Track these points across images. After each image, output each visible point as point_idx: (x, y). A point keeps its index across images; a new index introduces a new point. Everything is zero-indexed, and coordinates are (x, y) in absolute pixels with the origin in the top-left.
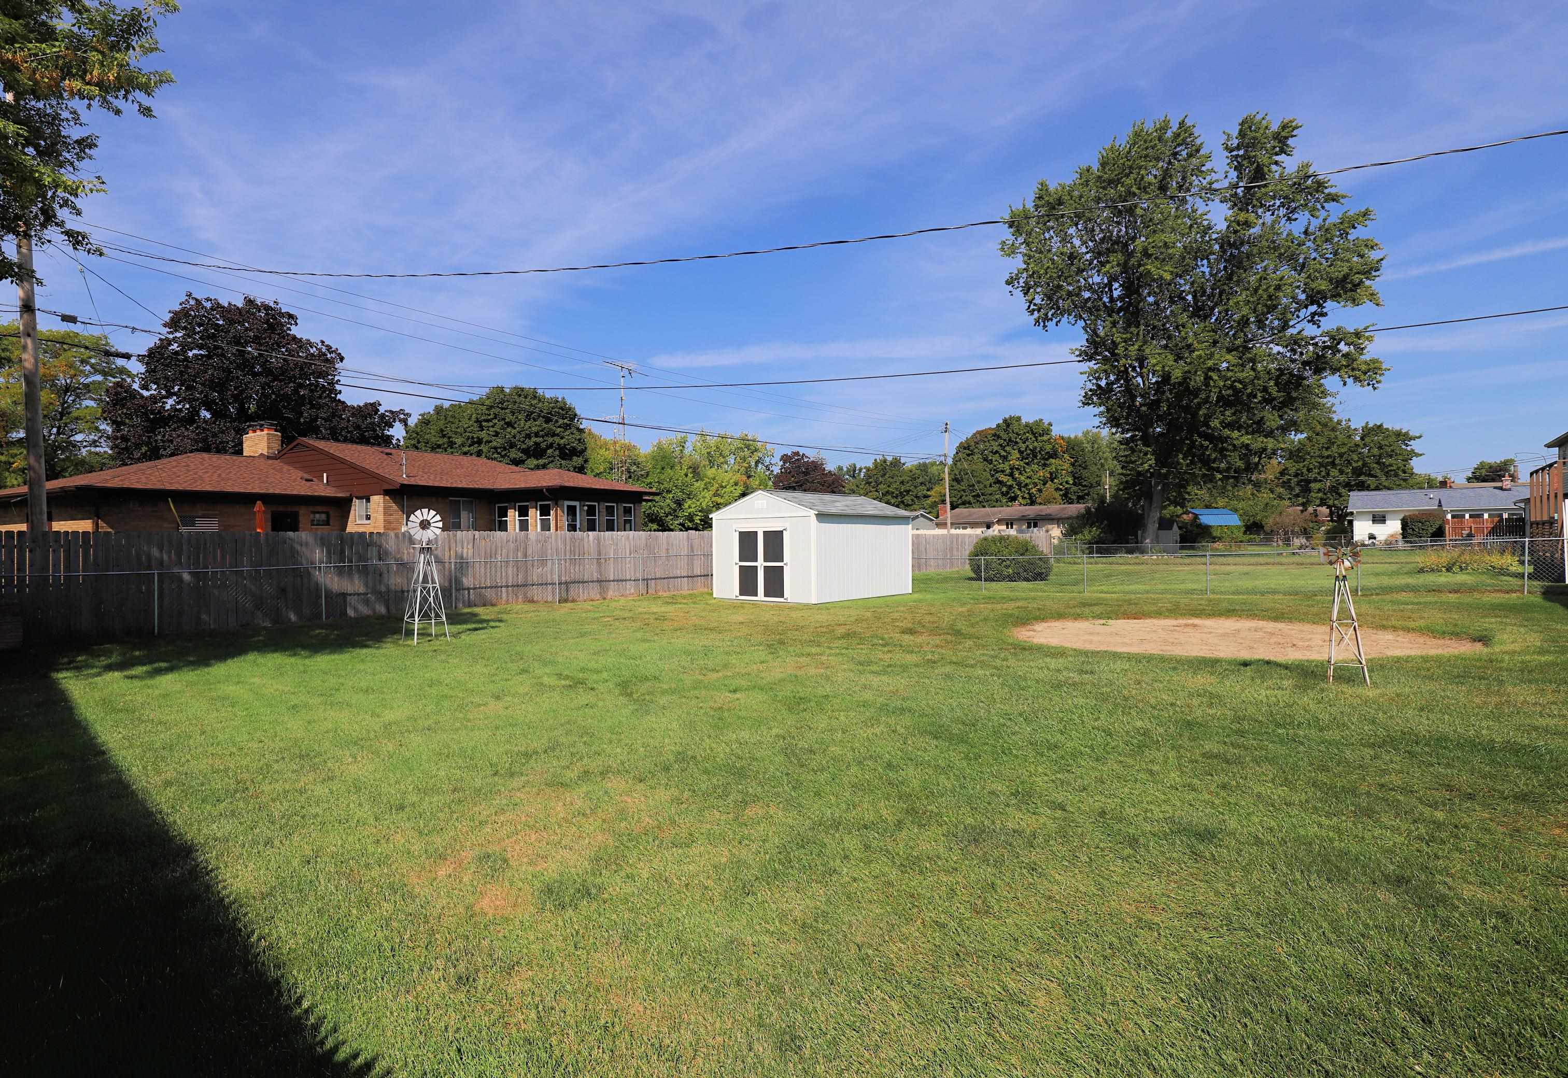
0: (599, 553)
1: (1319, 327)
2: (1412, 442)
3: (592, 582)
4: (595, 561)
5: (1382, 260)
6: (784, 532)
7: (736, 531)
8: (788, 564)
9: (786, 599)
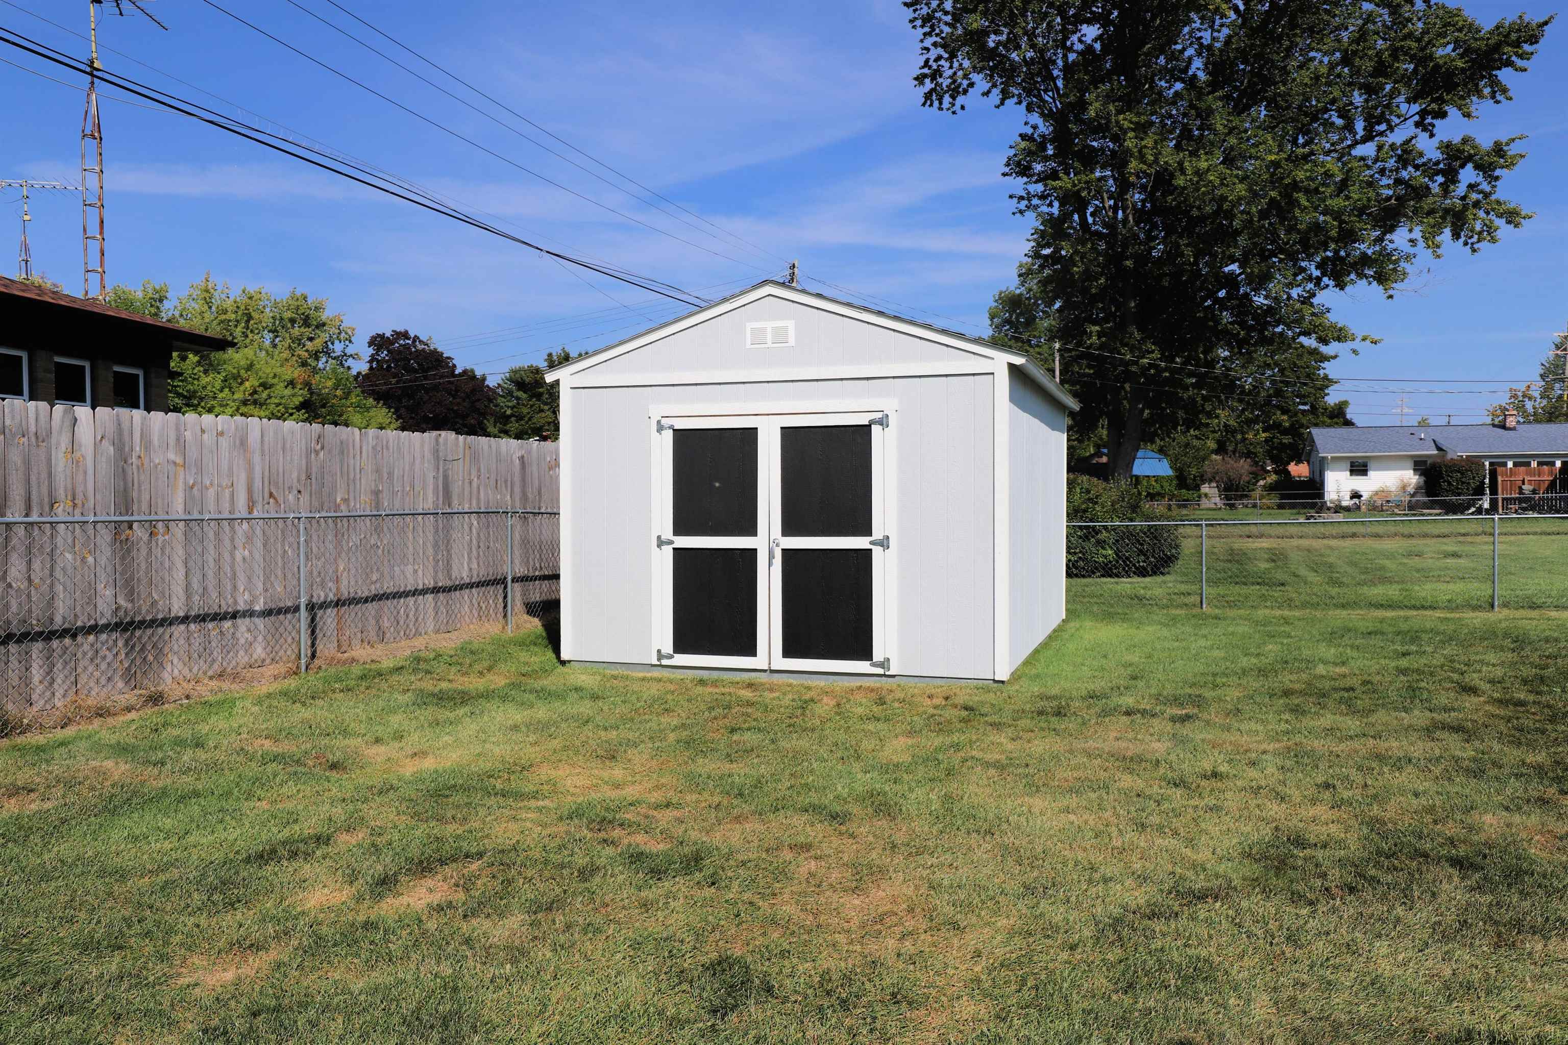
0: (125, 502)
1: (1432, 135)
2: (1326, 364)
3: (94, 629)
4: (105, 536)
5: (1546, 23)
6: (875, 429)
7: (660, 428)
8: (893, 542)
9: (881, 665)
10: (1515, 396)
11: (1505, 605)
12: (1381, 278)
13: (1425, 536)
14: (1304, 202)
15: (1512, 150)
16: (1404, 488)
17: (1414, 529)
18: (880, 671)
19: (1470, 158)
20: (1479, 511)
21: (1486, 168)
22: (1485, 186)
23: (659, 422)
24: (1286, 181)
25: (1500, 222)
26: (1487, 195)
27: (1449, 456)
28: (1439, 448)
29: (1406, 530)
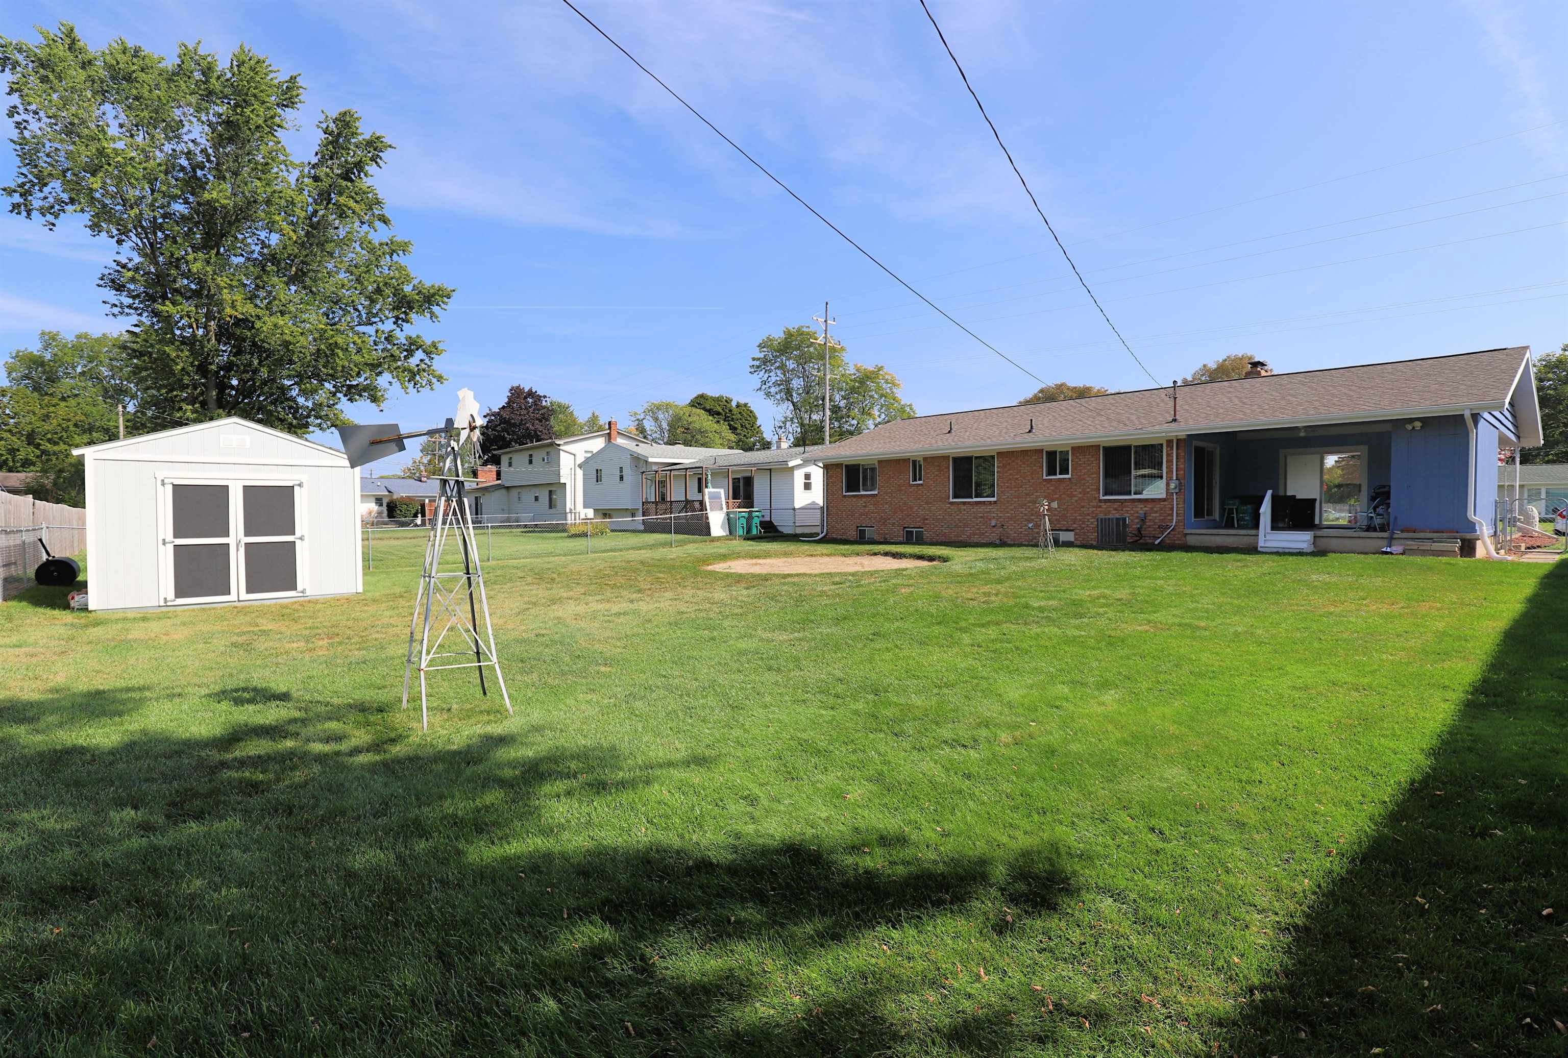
6: (296, 488)
7: (163, 484)
8: (306, 538)
9: (302, 592)
10: (415, 462)
11: (494, 559)
12: (374, 399)
13: (406, 538)
14: (341, 354)
15: (440, 346)
16: (370, 513)
17: (400, 535)
18: (301, 595)
19: (421, 346)
20: (416, 525)
21: (428, 353)
22: (427, 361)
23: (163, 481)
24: (331, 341)
25: (434, 380)
26: (429, 366)
27: (395, 497)
28: (389, 492)
29: (396, 535)
